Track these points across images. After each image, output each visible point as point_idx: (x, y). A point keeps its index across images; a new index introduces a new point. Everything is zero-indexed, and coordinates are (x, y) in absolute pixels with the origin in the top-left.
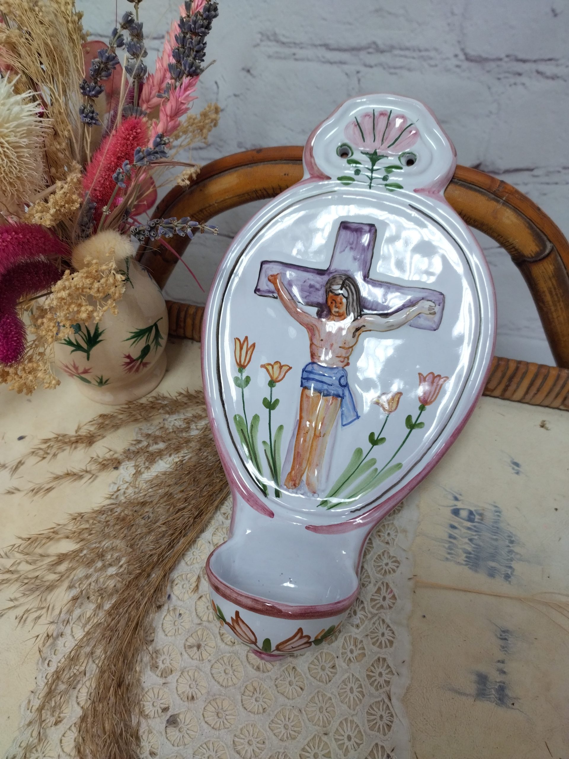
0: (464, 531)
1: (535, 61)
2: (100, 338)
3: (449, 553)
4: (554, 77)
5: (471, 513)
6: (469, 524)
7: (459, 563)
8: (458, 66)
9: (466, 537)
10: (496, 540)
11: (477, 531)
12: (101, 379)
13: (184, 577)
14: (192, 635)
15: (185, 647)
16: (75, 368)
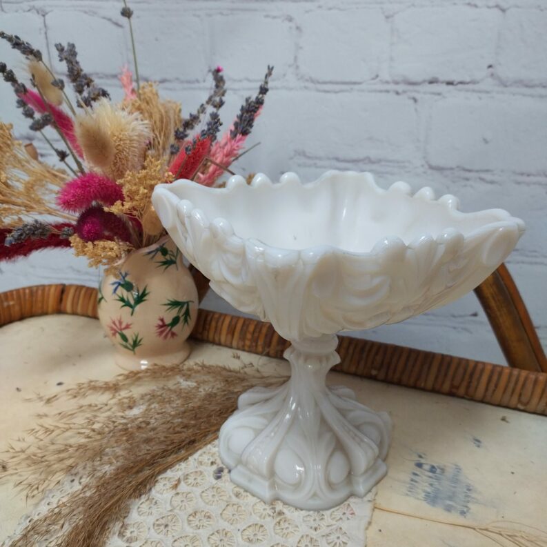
0: (425, 478)
1: (477, 171)
2: (145, 298)
3: (409, 491)
4: (492, 182)
5: (433, 467)
6: (431, 474)
7: (418, 499)
8: (425, 173)
9: (426, 482)
10: (455, 487)
11: (437, 479)
12: (137, 338)
13: (167, 479)
14: (163, 518)
15: (154, 525)
16: (120, 323)
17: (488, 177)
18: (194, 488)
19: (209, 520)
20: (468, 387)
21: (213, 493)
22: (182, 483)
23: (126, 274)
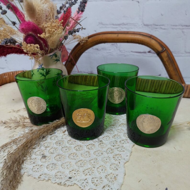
1: (160, 25)
8: (142, 27)
13: (61, 130)
14: (59, 141)
15: (55, 143)
17: (163, 27)
19: (75, 142)
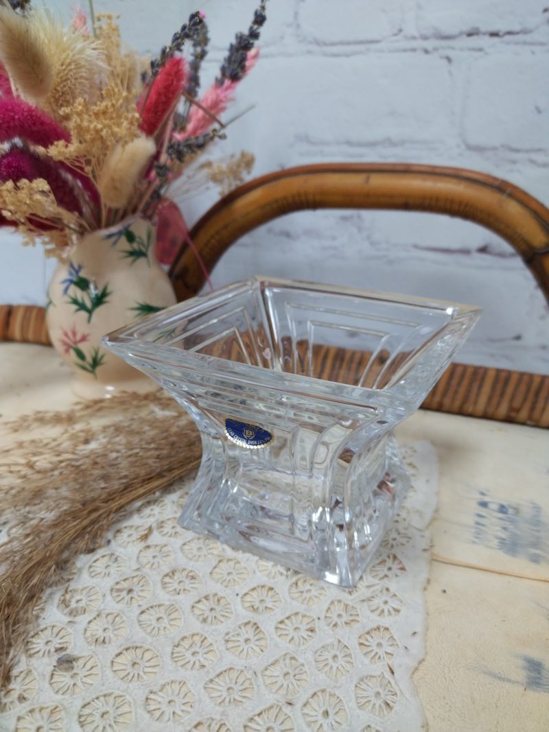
0: (495, 520)
1: (527, 151)
2: (106, 299)
3: (477, 538)
4: (545, 165)
5: (503, 506)
6: (501, 515)
7: (491, 548)
8: (461, 155)
9: (498, 526)
12: (97, 353)
13: (133, 528)
14: (125, 580)
15: (112, 590)
16: (74, 333)
17: (540, 158)
18: (172, 539)
19: (193, 581)
20: (532, 409)
21: (198, 546)
22: (155, 533)
23: (80, 267)
